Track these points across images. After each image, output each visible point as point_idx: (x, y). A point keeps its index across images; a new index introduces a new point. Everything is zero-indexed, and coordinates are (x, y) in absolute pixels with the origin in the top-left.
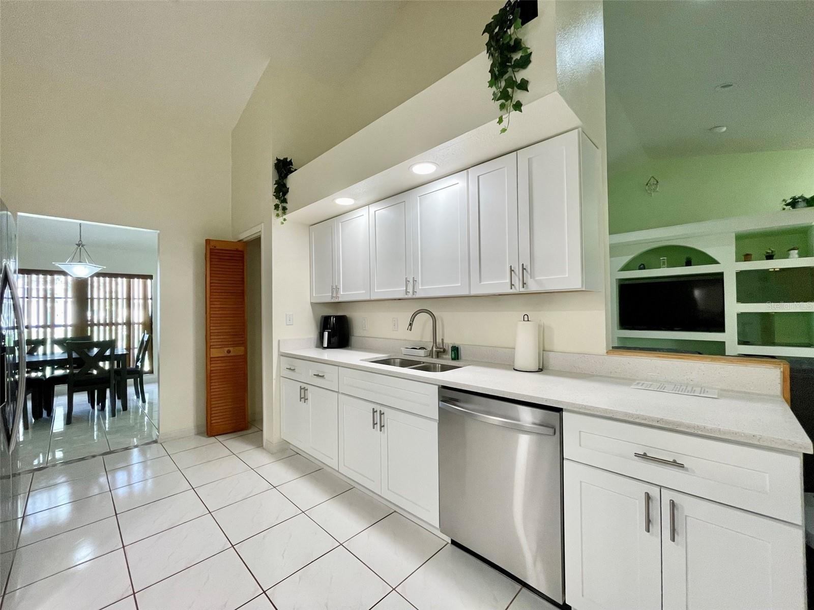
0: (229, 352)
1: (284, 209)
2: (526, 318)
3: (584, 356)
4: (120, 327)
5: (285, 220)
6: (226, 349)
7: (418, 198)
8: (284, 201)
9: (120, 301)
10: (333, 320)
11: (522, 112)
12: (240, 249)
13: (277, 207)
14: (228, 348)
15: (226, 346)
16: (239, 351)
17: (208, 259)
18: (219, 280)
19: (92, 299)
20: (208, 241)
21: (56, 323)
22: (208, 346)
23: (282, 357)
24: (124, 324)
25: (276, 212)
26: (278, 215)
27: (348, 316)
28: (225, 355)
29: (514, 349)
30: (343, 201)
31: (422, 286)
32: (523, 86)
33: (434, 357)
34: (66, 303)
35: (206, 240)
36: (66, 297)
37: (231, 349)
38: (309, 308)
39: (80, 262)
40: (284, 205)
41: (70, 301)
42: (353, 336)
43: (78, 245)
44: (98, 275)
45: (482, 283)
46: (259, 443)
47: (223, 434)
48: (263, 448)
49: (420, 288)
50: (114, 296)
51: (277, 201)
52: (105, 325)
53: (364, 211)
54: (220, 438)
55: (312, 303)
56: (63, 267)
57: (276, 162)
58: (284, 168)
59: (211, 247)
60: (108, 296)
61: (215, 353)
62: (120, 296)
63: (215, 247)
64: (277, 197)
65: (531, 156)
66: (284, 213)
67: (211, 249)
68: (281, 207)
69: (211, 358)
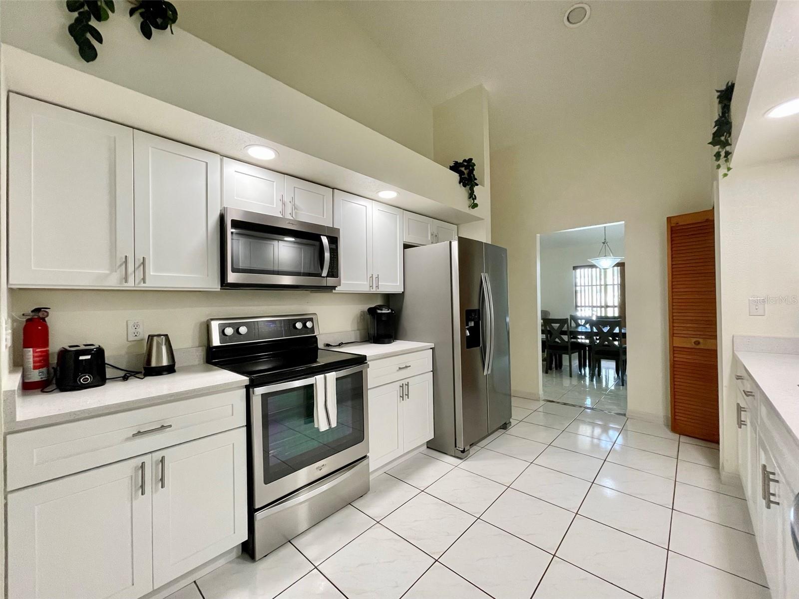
0: (697, 343)
1: (726, 154)
5: (729, 169)
6: (694, 340)
8: (725, 144)
13: (719, 155)
14: (698, 339)
15: (694, 336)
18: (683, 260)
20: (669, 219)
22: (672, 335)
25: (718, 163)
26: (721, 166)
28: (692, 347)
35: (667, 218)
37: (701, 340)
39: (605, 256)
40: (725, 149)
43: (604, 243)
47: (690, 436)
51: (716, 149)
56: (594, 262)
59: (672, 225)
61: (680, 343)
63: (677, 224)
64: (716, 143)
66: (727, 161)
67: (672, 227)
68: (723, 154)
69: (674, 347)
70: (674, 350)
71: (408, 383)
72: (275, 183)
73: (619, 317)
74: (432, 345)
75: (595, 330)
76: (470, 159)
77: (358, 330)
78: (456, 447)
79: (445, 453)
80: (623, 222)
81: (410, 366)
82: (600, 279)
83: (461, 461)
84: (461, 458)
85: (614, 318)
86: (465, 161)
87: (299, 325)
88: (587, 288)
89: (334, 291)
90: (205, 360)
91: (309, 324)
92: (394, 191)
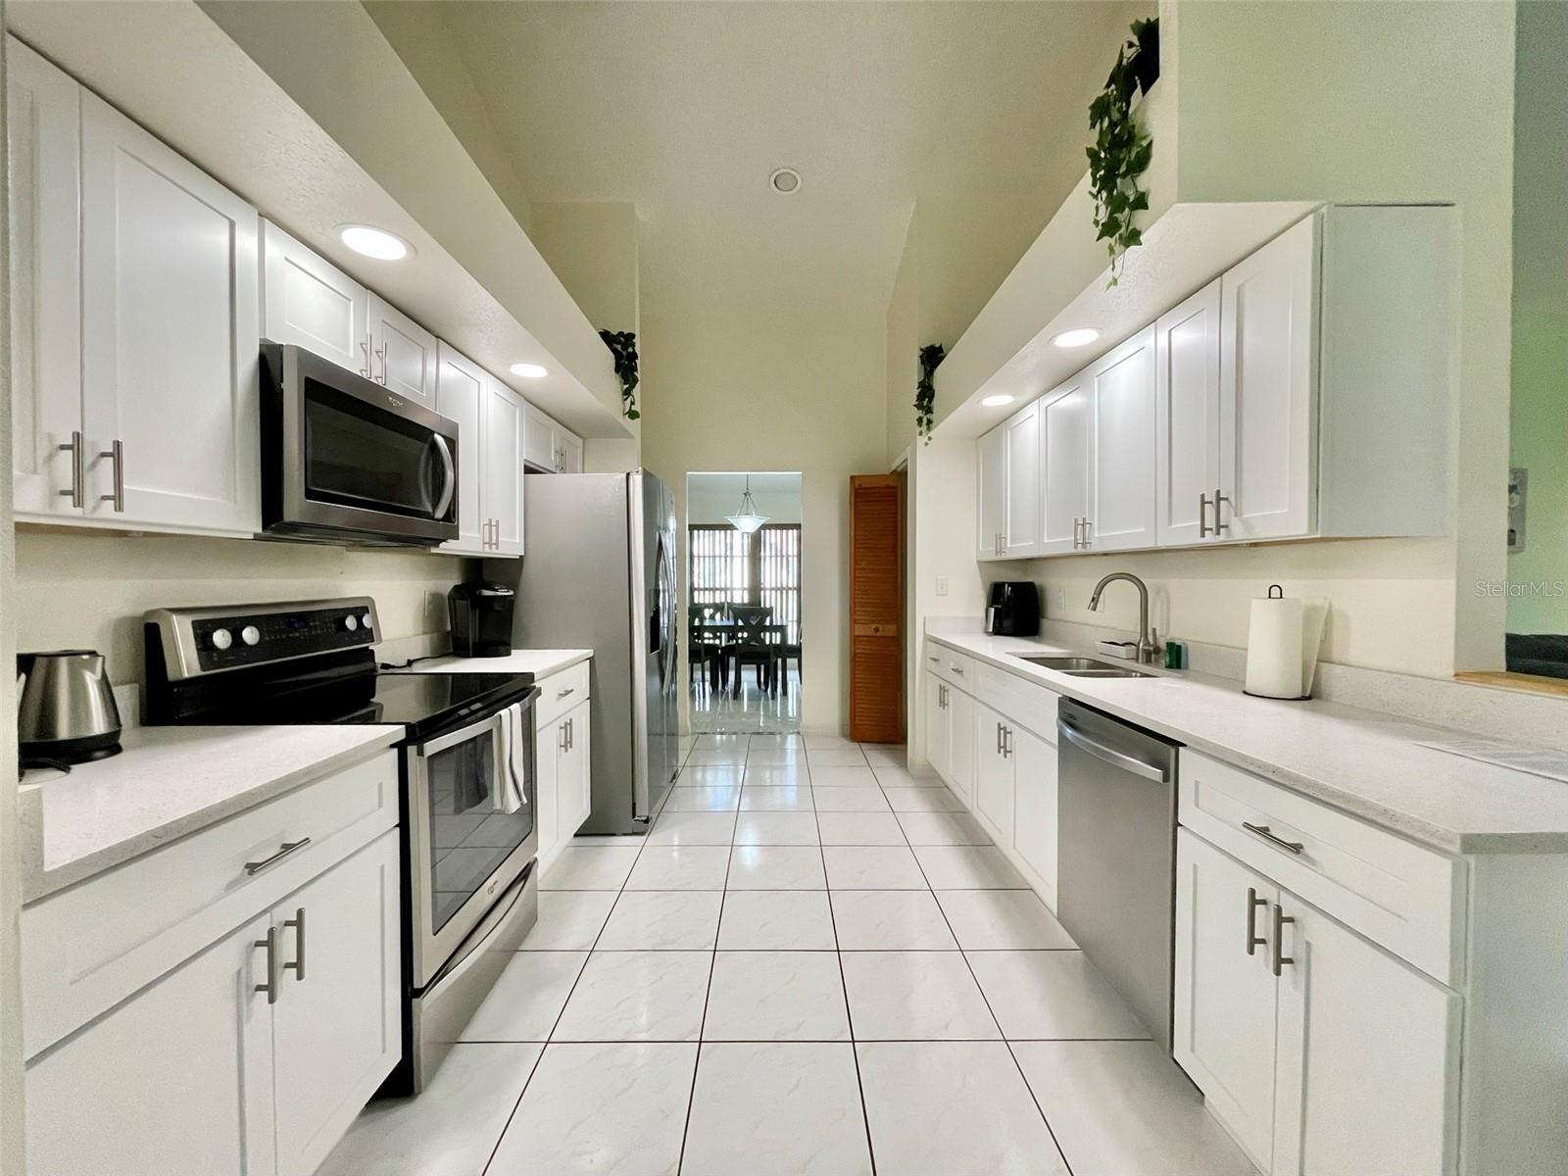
0: (877, 630)
1: (929, 422)
2: (1276, 592)
3: (1399, 679)
4: (790, 592)
5: (930, 439)
6: (874, 626)
7: (1096, 379)
8: (929, 410)
9: (790, 559)
10: (1008, 590)
11: (1141, 244)
12: (891, 484)
13: (920, 420)
14: (876, 625)
15: (873, 622)
16: (889, 630)
17: (853, 503)
19: (765, 557)
20: (853, 478)
21: (735, 586)
22: (854, 622)
23: (929, 643)
24: (795, 589)
25: (918, 429)
26: (921, 433)
27: (1037, 583)
28: (872, 635)
29: (1246, 649)
30: (996, 401)
31: (1099, 532)
32: (1141, 202)
33: (1140, 660)
34: (743, 561)
35: (851, 477)
36: (743, 557)
37: (880, 627)
38: (974, 569)
39: (747, 514)
40: (929, 416)
41: (746, 560)
42: (1046, 618)
43: (745, 494)
44: (765, 527)
45: (1174, 526)
46: (902, 761)
47: (870, 742)
48: (907, 770)
49: (1096, 535)
50: (779, 554)
51: (919, 413)
52: (776, 589)
53: (1033, 409)
54: (864, 746)
55: (979, 562)
56: (732, 520)
57: (921, 353)
58: (932, 357)
59: (856, 486)
60: (773, 554)
61: (860, 630)
62: (790, 553)
63: (860, 485)
64: (919, 406)
65: (1240, 282)
66: (929, 429)
67: (855, 489)
68: (925, 421)
69: (855, 636)
70: (855, 640)
71: (571, 720)
72: (352, 303)
73: (751, 603)
74: (589, 653)
75: (740, 623)
76: (631, 334)
77: (424, 633)
78: (634, 816)
79: (614, 835)
80: (800, 473)
81: (572, 691)
82: (726, 551)
83: (644, 837)
84: (642, 834)
85: (744, 604)
86: (621, 334)
87: (351, 623)
88: (707, 559)
89: (434, 550)
90: (138, 718)
91: (367, 621)
92: (545, 367)
